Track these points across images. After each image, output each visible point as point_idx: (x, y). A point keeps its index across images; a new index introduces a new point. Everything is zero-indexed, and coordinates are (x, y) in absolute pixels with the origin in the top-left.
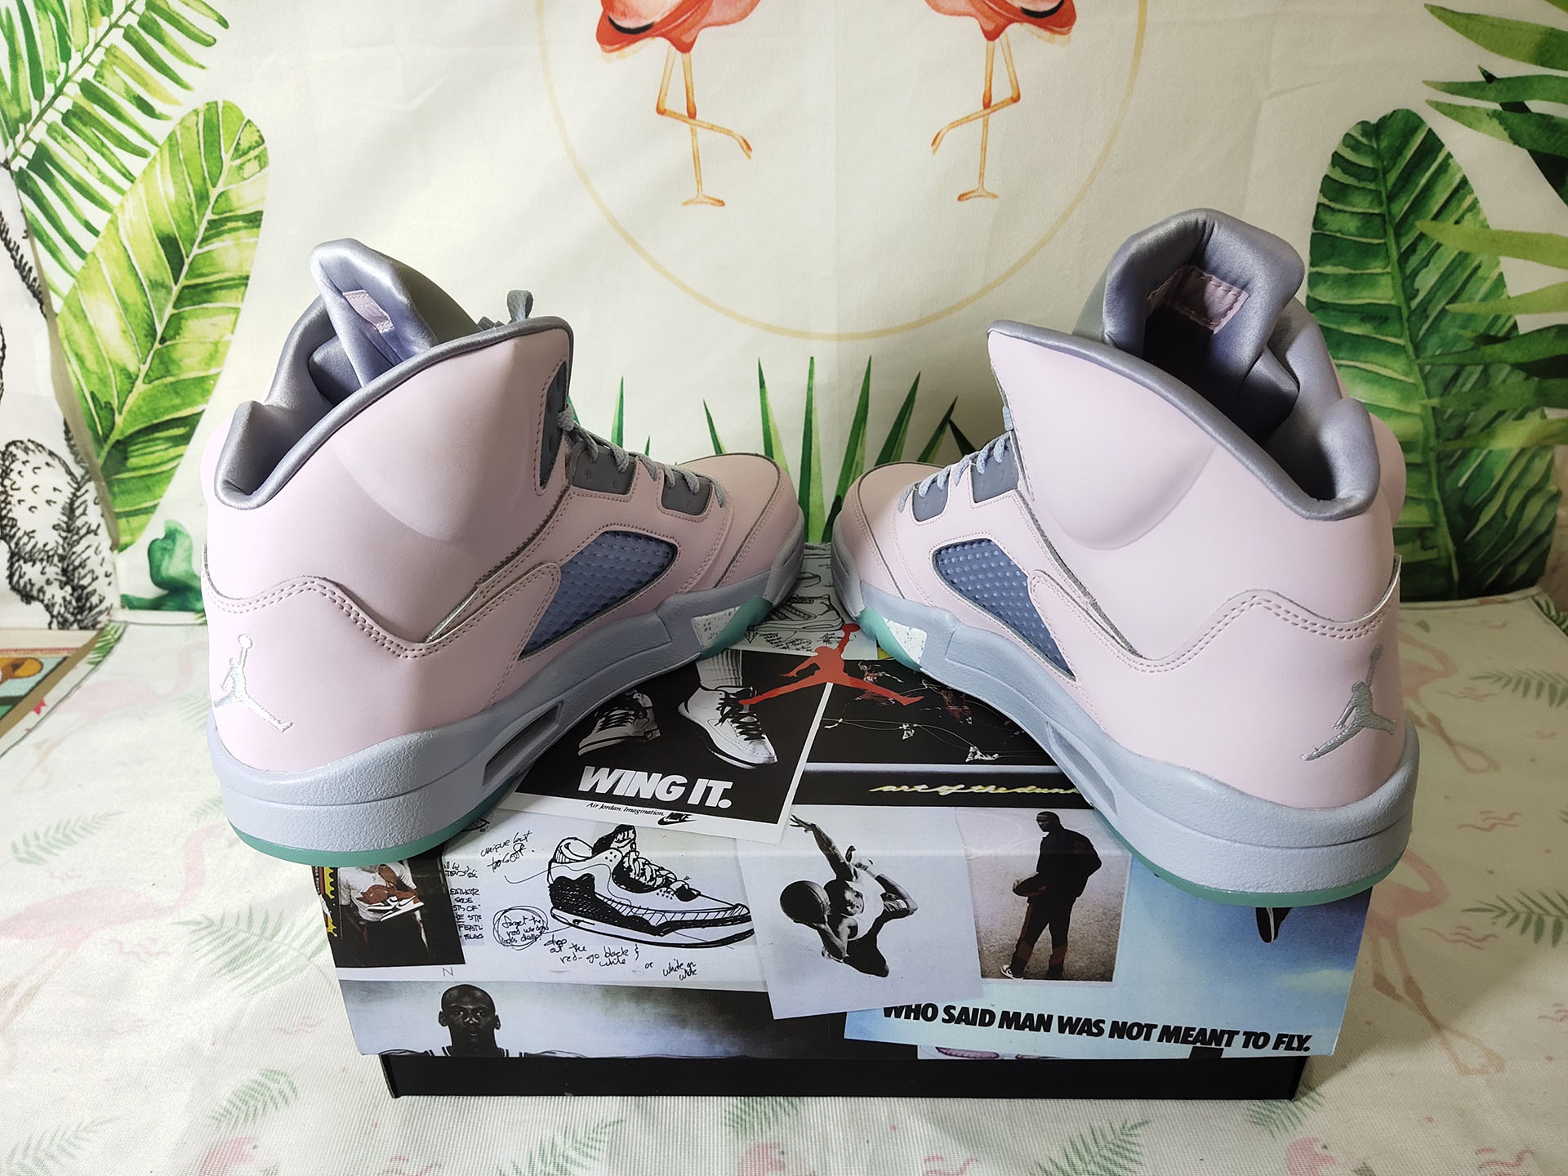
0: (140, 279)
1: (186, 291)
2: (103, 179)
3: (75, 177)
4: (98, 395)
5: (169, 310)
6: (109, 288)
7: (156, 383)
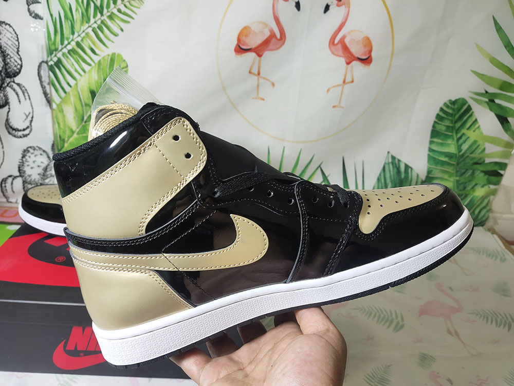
0: (82, 103)
2: (76, 71)
3: (68, 69)
4: (61, 136)
5: (89, 113)
6: (72, 104)
7: (81, 135)
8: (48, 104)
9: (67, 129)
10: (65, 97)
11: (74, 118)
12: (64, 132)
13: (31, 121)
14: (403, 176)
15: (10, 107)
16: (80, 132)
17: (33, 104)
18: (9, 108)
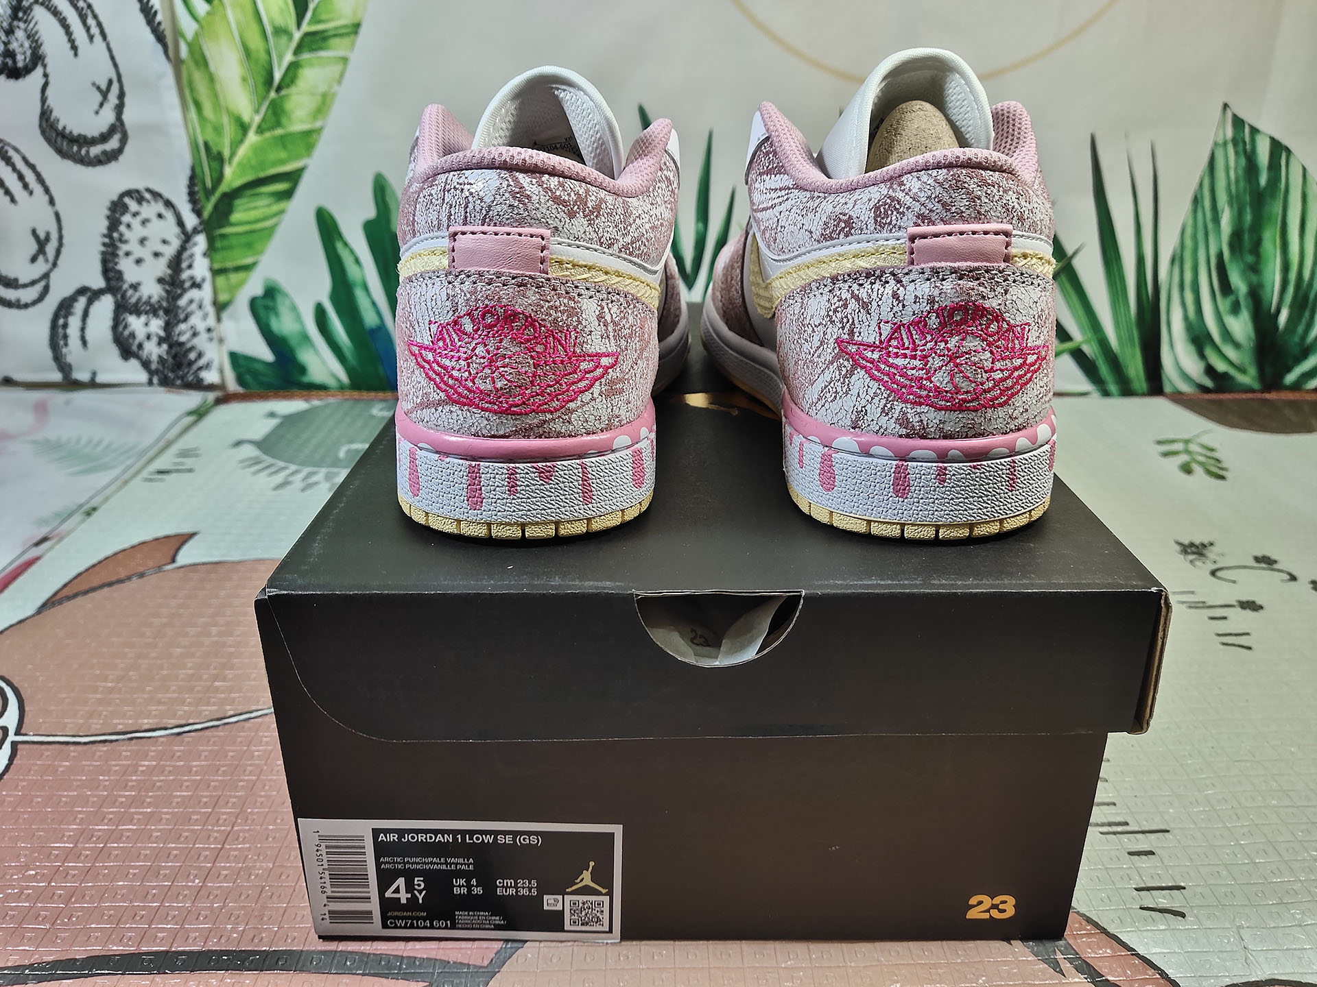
0: (263, 25)
1: (307, 39)
4: (211, 144)
5: (289, 57)
6: (234, 37)
7: (268, 135)
8: (159, 48)
9: (225, 120)
10: (208, 13)
11: (244, 80)
12: (218, 130)
13: (119, 108)
14: (1263, 180)
15: (49, 70)
16: (264, 126)
17: (115, 53)
18: (46, 75)
